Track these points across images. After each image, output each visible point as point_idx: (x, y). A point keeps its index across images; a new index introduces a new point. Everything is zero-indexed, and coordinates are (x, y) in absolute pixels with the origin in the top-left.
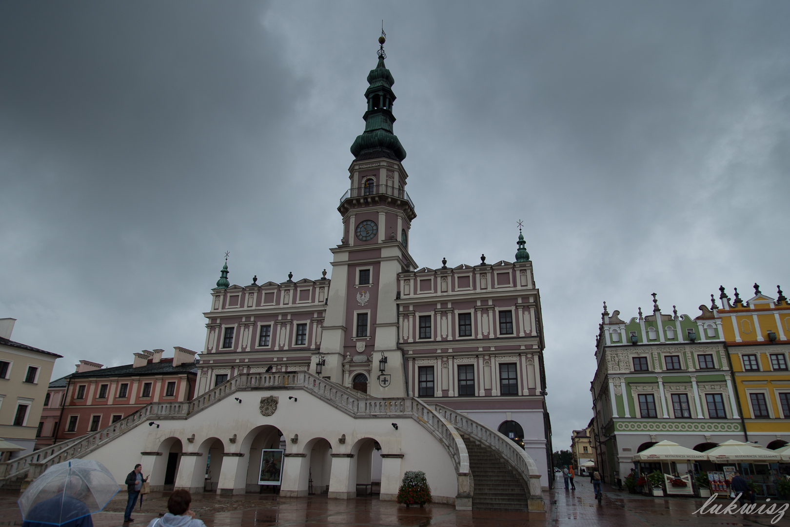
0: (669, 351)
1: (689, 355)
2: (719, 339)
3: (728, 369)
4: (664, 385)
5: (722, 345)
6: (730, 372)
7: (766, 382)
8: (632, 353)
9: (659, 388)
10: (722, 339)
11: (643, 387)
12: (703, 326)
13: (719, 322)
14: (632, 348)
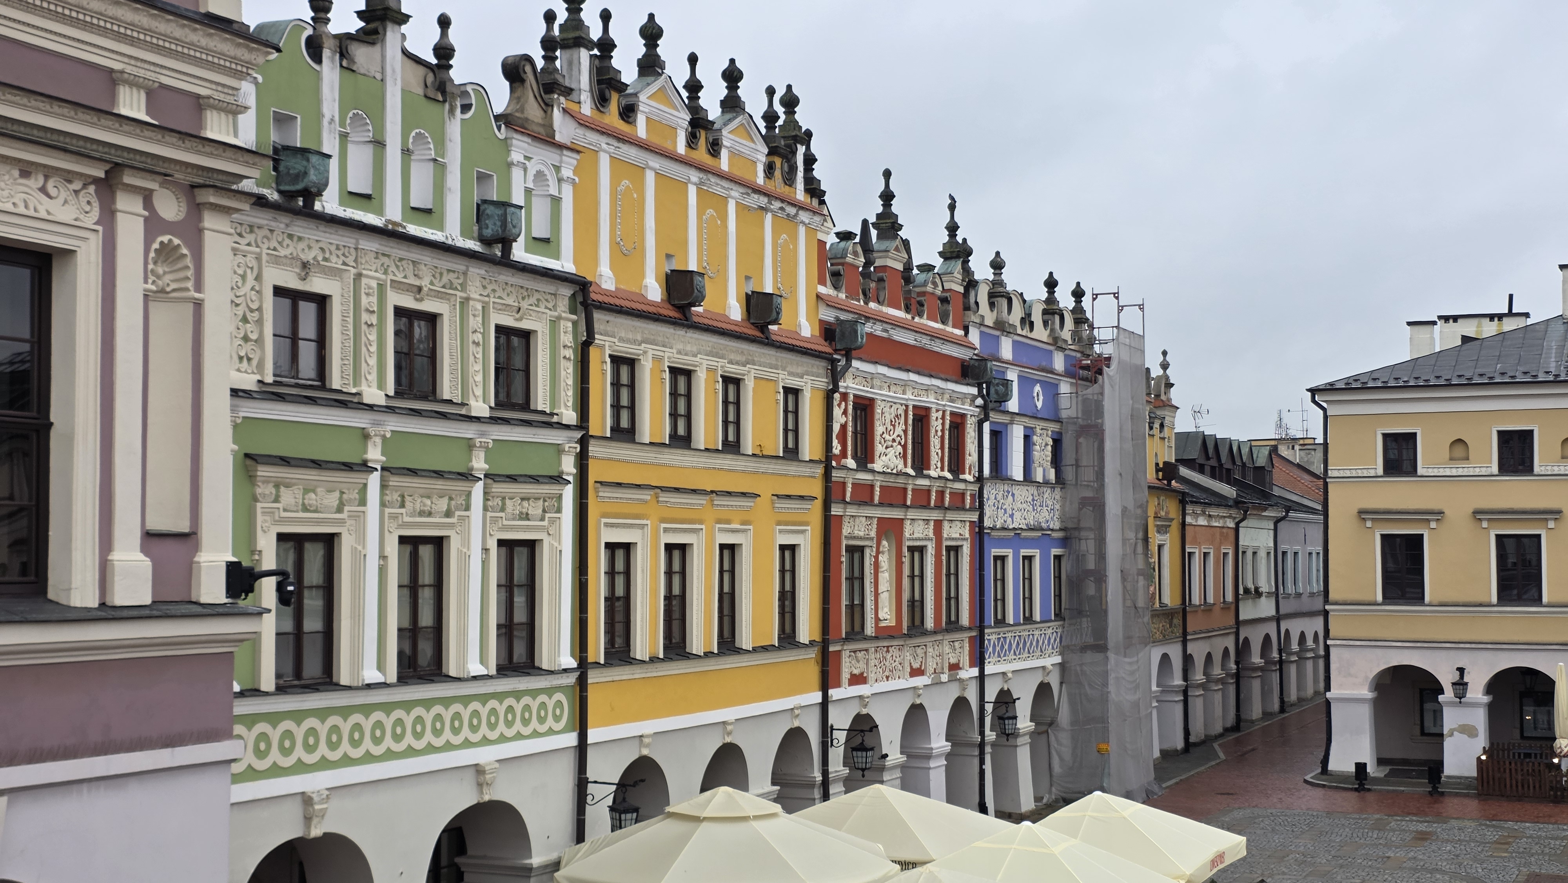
0: (412, 281)
1: (475, 322)
2: (557, 256)
3: (570, 416)
4: (384, 486)
5: (566, 291)
6: (578, 435)
7: (646, 496)
8: (276, 260)
9: (363, 502)
10: (566, 264)
11: (306, 491)
12: (525, 170)
13: (569, 165)
14: (280, 223)
